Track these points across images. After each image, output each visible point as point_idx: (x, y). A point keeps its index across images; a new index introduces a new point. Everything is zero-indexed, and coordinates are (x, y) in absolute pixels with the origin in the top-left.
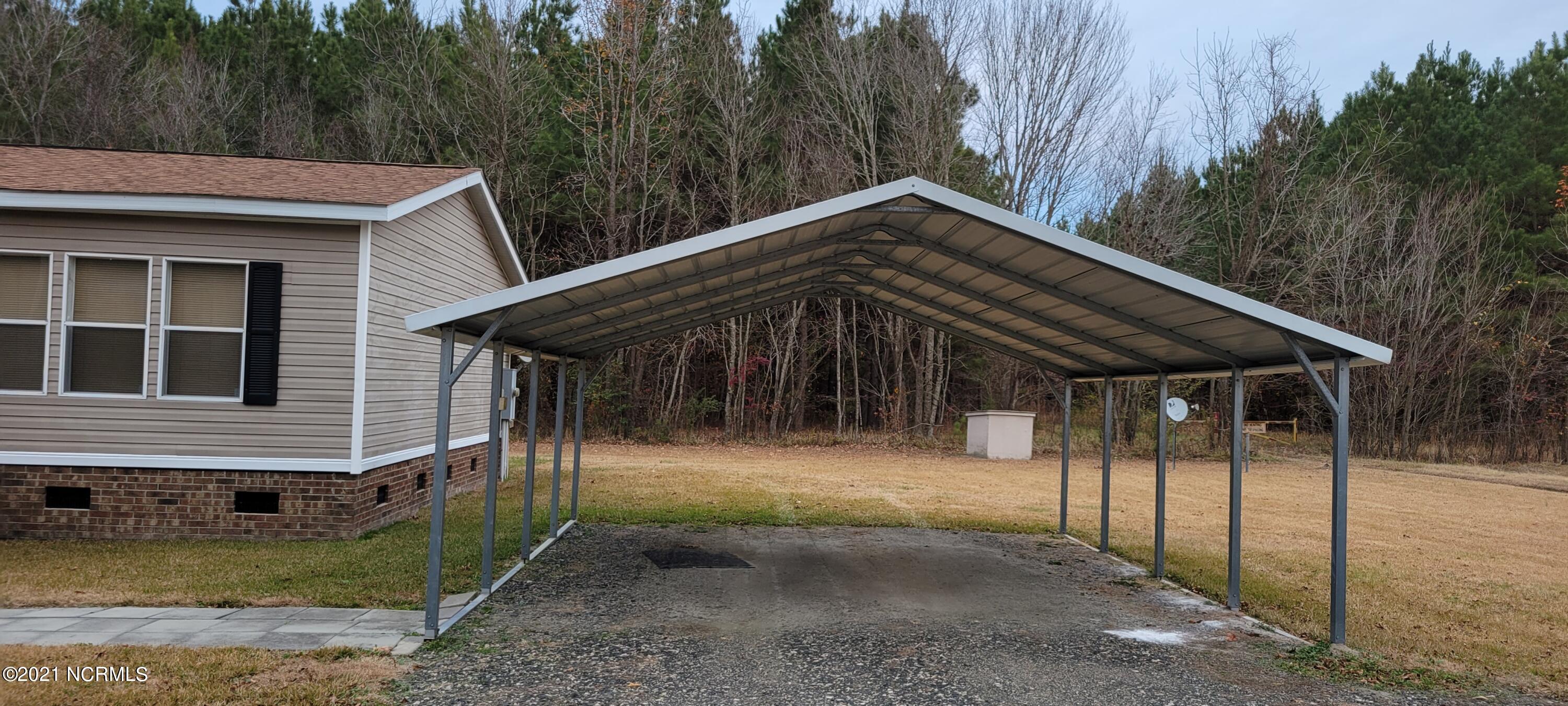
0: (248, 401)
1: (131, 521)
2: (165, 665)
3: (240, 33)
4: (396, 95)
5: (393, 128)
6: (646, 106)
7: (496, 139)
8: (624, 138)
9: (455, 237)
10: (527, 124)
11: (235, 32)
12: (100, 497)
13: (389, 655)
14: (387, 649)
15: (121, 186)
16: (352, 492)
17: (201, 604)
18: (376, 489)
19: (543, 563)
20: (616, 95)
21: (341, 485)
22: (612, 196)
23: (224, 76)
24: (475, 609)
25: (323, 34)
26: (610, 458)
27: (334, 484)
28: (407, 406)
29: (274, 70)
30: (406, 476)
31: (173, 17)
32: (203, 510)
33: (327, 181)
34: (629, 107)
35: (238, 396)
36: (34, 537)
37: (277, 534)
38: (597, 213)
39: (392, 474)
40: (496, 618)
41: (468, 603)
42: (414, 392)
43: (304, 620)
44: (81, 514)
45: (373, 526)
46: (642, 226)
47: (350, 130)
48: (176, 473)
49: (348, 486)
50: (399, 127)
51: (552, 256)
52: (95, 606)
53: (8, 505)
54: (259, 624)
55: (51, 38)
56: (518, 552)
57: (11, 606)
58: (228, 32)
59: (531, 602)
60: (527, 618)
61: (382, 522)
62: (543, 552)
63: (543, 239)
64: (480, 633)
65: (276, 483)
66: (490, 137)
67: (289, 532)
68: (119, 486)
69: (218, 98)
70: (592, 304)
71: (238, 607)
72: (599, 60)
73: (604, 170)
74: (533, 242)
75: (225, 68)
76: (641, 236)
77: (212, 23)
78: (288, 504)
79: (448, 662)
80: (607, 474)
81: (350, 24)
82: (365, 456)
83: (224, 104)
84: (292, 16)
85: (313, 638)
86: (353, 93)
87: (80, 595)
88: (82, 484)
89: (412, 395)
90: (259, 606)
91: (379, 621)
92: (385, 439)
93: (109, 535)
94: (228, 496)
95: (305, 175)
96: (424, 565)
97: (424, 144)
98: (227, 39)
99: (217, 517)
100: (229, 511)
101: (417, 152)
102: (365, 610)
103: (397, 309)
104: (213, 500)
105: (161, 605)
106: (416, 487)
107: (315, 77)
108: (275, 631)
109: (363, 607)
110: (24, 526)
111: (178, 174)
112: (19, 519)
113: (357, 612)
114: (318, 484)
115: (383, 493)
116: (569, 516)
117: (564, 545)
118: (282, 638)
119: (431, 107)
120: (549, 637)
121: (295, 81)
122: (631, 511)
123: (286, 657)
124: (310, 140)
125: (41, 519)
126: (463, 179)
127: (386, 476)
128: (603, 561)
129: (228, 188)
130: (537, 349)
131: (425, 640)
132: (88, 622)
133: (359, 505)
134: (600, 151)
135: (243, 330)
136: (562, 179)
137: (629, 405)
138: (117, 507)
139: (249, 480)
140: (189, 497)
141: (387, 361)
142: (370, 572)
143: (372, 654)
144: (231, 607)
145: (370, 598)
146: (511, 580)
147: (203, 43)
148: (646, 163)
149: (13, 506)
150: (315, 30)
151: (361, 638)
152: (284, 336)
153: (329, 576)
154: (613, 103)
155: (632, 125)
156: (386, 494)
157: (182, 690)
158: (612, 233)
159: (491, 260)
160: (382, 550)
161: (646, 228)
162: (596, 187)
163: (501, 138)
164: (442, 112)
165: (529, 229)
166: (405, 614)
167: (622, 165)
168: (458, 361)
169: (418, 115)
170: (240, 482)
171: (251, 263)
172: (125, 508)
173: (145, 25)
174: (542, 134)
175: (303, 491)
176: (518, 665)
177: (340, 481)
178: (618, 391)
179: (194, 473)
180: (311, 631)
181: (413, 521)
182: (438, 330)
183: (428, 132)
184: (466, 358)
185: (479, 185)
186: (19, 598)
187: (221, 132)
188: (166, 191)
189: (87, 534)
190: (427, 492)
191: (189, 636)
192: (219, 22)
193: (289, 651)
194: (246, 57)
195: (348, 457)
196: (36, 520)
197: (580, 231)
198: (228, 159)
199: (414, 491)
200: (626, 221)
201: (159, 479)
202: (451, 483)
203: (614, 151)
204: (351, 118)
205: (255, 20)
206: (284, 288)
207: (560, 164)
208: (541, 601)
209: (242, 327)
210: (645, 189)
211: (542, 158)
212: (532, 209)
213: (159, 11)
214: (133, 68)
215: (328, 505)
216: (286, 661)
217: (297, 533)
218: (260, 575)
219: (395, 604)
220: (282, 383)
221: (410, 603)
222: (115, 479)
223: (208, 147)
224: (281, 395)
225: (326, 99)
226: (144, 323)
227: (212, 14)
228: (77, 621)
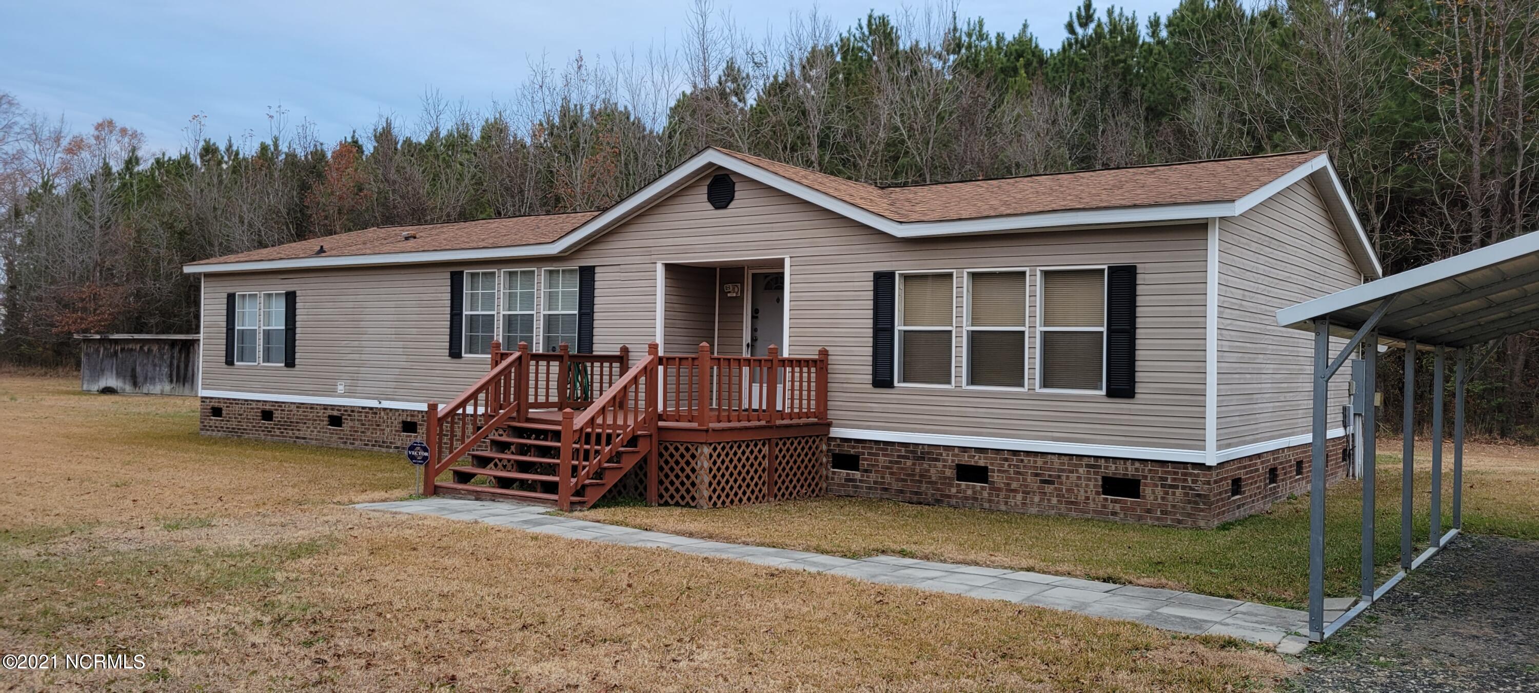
0: (1111, 394)
1: (1019, 497)
2: (1072, 629)
3: (1076, 59)
4: (1221, 89)
5: (1220, 123)
6: (1520, 49)
7: (1330, 117)
8: (1490, 91)
9: (1299, 225)
10: (1367, 95)
11: (1073, 59)
12: (996, 474)
13: (1275, 652)
14: (1271, 645)
15: (1003, 210)
16: (1208, 483)
17: (1089, 577)
18: (1230, 481)
19: (1429, 574)
20: (1477, 44)
21: (1198, 475)
22: (1476, 159)
23: (1066, 101)
24: (1359, 616)
25: (1149, 44)
26: (1487, 460)
27: (1191, 474)
28: (1257, 399)
29: (1107, 86)
30: (1257, 470)
31: (1023, 57)
32: (1076, 491)
33: (1171, 184)
34: (1497, 54)
35: (1101, 389)
36: (950, 506)
37: (1140, 518)
38: (1457, 181)
39: (1245, 467)
40: (1385, 629)
41: (1349, 609)
42: (1263, 385)
43: (1183, 604)
44: (982, 488)
45: (1228, 518)
46: (1517, 190)
47: (1179, 131)
48: (1053, 457)
49: (1205, 475)
50: (1226, 121)
51: (1400, 235)
52: (1006, 568)
53: (930, 477)
54: (1143, 603)
55: (936, 94)
56: (1396, 560)
57: (945, 561)
58: (1067, 61)
59: (1424, 617)
60: (1422, 633)
61: (1237, 514)
62: (1426, 561)
63: (1389, 218)
64: (1370, 642)
65: (1137, 470)
66: (1326, 116)
67: (1151, 518)
68: (1009, 466)
69: (1061, 120)
70: (1488, 286)
71: (1120, 583)
72: (1455, 9)
73: (1465, 132)
74: (1377, 221)
75: (1067, 94)
76: (1517, 202)
77: (1052, 55)
78: (1148, 491)
79: (1341, 670)
80: (1489, 478)
81: (1175, 30)
82: (1219, 448)
83: (1066, 126)
84: (1122, 33)
85: (1196, 623)
86: (1180, 95)
87: (993, 558)
88: (982, 463)
89: (1261, 389)
90: (1139, 585)
91: (1256, 615)
92: (1237, 432)
93: (1003, 508)
94: (1096, 480)
95: (1150, 180)
96: (1291, 562)
97: (1252, 133)
98: (1066, 67)
99: (1087, 498)
100: (1098, 493)
101: (1245, 142)
102: (1239, 602)
103: (1244, 303)
104: (1084, 483)
105: (1057, 573)
106: (1268, 481)
107: (1144, 87)
108: (1159, 611)
109: (1237, 598)
110: (942, 495)
111: (1044, 194)
112: (938, 489)
113: (1232, 603)
114: (1176, 473)
115: (1237, 486)
116: (1451, 523)
117: (1450, 557)
118: (1167, 619)
119: (1259, 95)
120: (1455, 660)
121: (1126, 95)
122: (1531, 525)
123: (1175, 638)
124: (1142, 146)
125: (954, 490)
126: (1309, 164)
127: (1239, 468)
128: (1506, 580)
129: (1087, 201)
130: (1412, 339)
131: (1310, 642)
132: (1004, 581)
133: (1215, 496)
134: (1458, 111)
135: (1104, 329)
136: (1410, 149)
137: (1507, 399)
138: (1008, 484)
139: (1113, 466)
140: (1064, 478)
141: (1236, 355)
142: (1237, 563)
143: (1257, 648)
144: (1114, 582)
145: (1242, 590)
146: (1393, 589)
147: (1047, 74)
148: (1521, 116)
149: (934, 479)
150: (1141, 42)
151: (1241, 630)
152: (1140, 333)
153: (1197, 563)
154: (1474, 54)
155: (1501, 75)
156: (1239, 487)
157: (1090, 655)
158: (1477, 202)
159: (1337, 245)
160: (1244, 543)
161: (1522, 192)
162: (1452, 152)
163: (1336, 115)
164: (1270, 98)
165: (1371, 208)
166: (1282, 611)
167: (1488, 123)
168: (1333, 354)
169: (1246, 106)
170: (1106, 468)
171: (1109, 268)
172: (1014, 485)
173: (1001, 68)
174: (1384, 102)
175: (1162, 479)
176: (1425, 686)
177: (1196, 472)
178: (1491, 383)
179: (1067, 458)
180: (1192, 616)
181: (1267, 516)
182: (1312, 324)
183: (1257, 121)
184: (1342, 352)
185: (1325, 168)
186: (950, 555)
187: (1065, 151)
188: (1038, 209)
189: (986, 505)
190: (1279, 487)
191: (1084, 605)
192: (1059, 53)
193: (1176, 632)
194: (1082, 80)
195: (1203, 448)
196: (950, 491)
197: (1434, 203)
198: (1081, 174)
199: (1266, 485)
200: (1494, 186)
201: (1040, 461)
202: (1303, 479)
203: (1476, 108)
204: (1179, 119)
205: (1089, 44)
206: (1139, 288)
207: (1407, 133)
208: (1436, 618)
209: (1103, 326)
210: (1520, 145)
211: (1385, 130)
212: (1374, 186)
213: (1011, 54)
214: (995, 107)
215: (1186, 494)
216: (1175, 641)
217: (1158, 519)
218: (1134, 556)
219: (1269, 600)
220: (1139, 376)
221: (1285, 601)
222: (1006, 460)
223: (1054, 168)
224: (1139, 388)
225: (1153, 106)
226: (1024, 325)
227: (1052, 47)
228: (992, 580)
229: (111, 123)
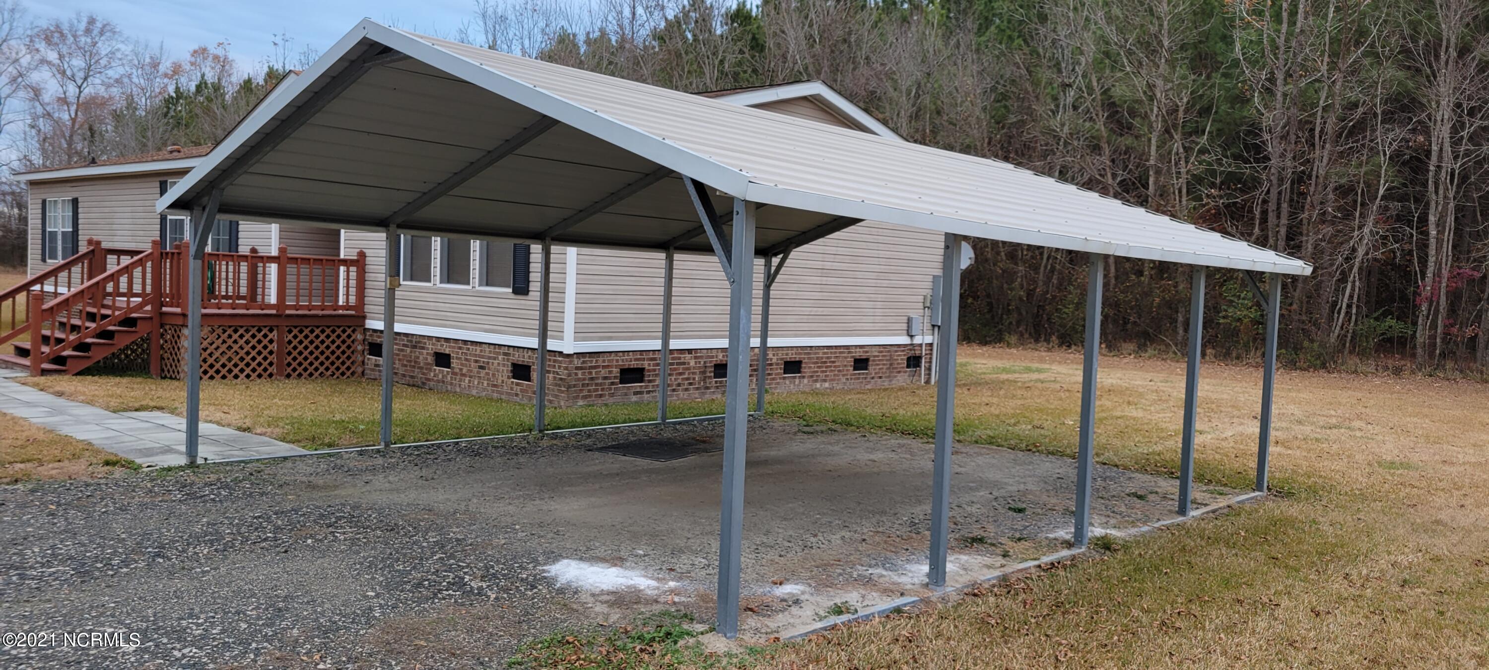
0: (514, 291)
1: (467, 379)
12: (455, 361)
16: (565, 368)
17: (238, 427)
18: (615, 370)
27: (556, 361)
30: (684, 363)
32: (497, 376)
35: (510, 287)
36: (430, 388)
37: (530, 399)
39: (653, 360)
44: (447, 372)
48: (486, 346)
49: (564, 362)
53: (420, 363)
61: (635, 399)
65: (530, 357)
68: (462, 353)
78: (535, 375)
82: (582, 339)
88: (447, 351)
90: (254, 433)
93: (458, 389)
94: (508, 366)
99: (503, 382)
100: (509, 378)
104: (501, 369)
106: (711, 375)
110: (426, 379)
112: (424, 374)
114: (549, 360)
115: (638, 375)
125: (432, 375)
127: (638, 360)
138: (461, 369)
139: (518, 354)
140: (491, 365)
141: (630, 260)
149: (422, 365)
156: (643, 376)
170: (514, 355)
172: (464, 370)
177: (560, 359)
179: (494, 347)
189: (449, 387)
195: (562, 339)
201: (478, 350)
202: (803, 377)
215: (555, 378)
220: (532, 275)
222: (460, 348)
224: (530, 287)
229: (204, 50)
